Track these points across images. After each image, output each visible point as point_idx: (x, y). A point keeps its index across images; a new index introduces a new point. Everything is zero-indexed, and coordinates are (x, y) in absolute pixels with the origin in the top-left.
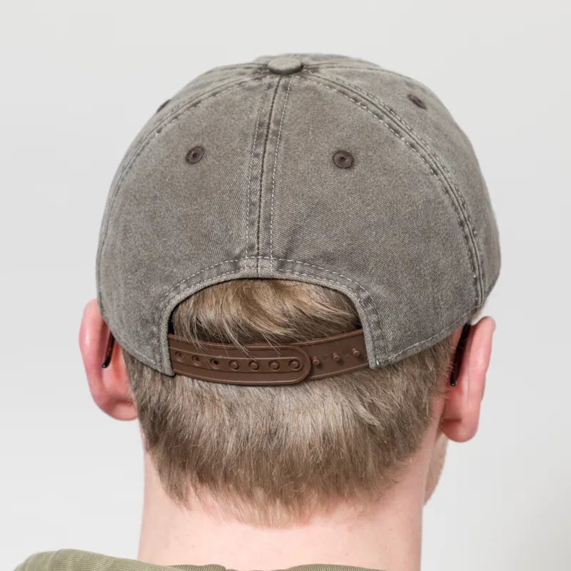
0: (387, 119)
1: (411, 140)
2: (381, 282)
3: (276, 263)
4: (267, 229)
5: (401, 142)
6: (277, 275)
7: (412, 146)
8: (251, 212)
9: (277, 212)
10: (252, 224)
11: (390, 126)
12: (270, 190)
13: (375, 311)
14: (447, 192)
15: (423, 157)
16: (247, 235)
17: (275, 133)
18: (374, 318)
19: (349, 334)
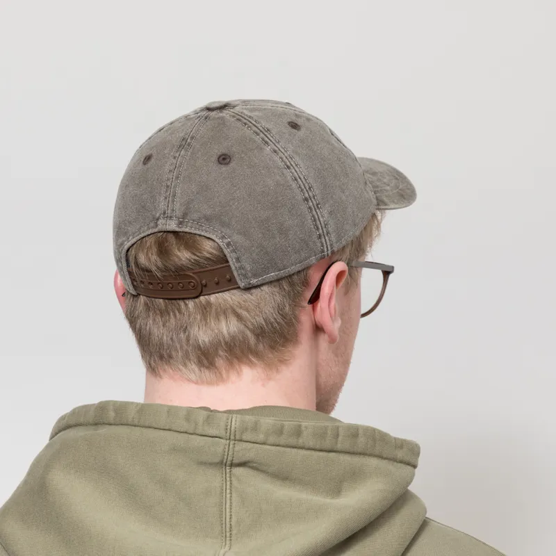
0: (262, 135)
1: (275, 148)
2: (239, 233)
3: (176, 222)
4: (173, 201)
5: (268, 149)
6: (177, 229)
7: (275, 151)
8: (166, 191)
9: (179, 191)
10: (166, 198)
11: (263, 139)
12: (177, 178)
13: (234, 251)
14: (296, 180)
15: (281, 158)
16: (162, 205)
17: (189, 145)
18: (234, 255)
19: (222, 266)
